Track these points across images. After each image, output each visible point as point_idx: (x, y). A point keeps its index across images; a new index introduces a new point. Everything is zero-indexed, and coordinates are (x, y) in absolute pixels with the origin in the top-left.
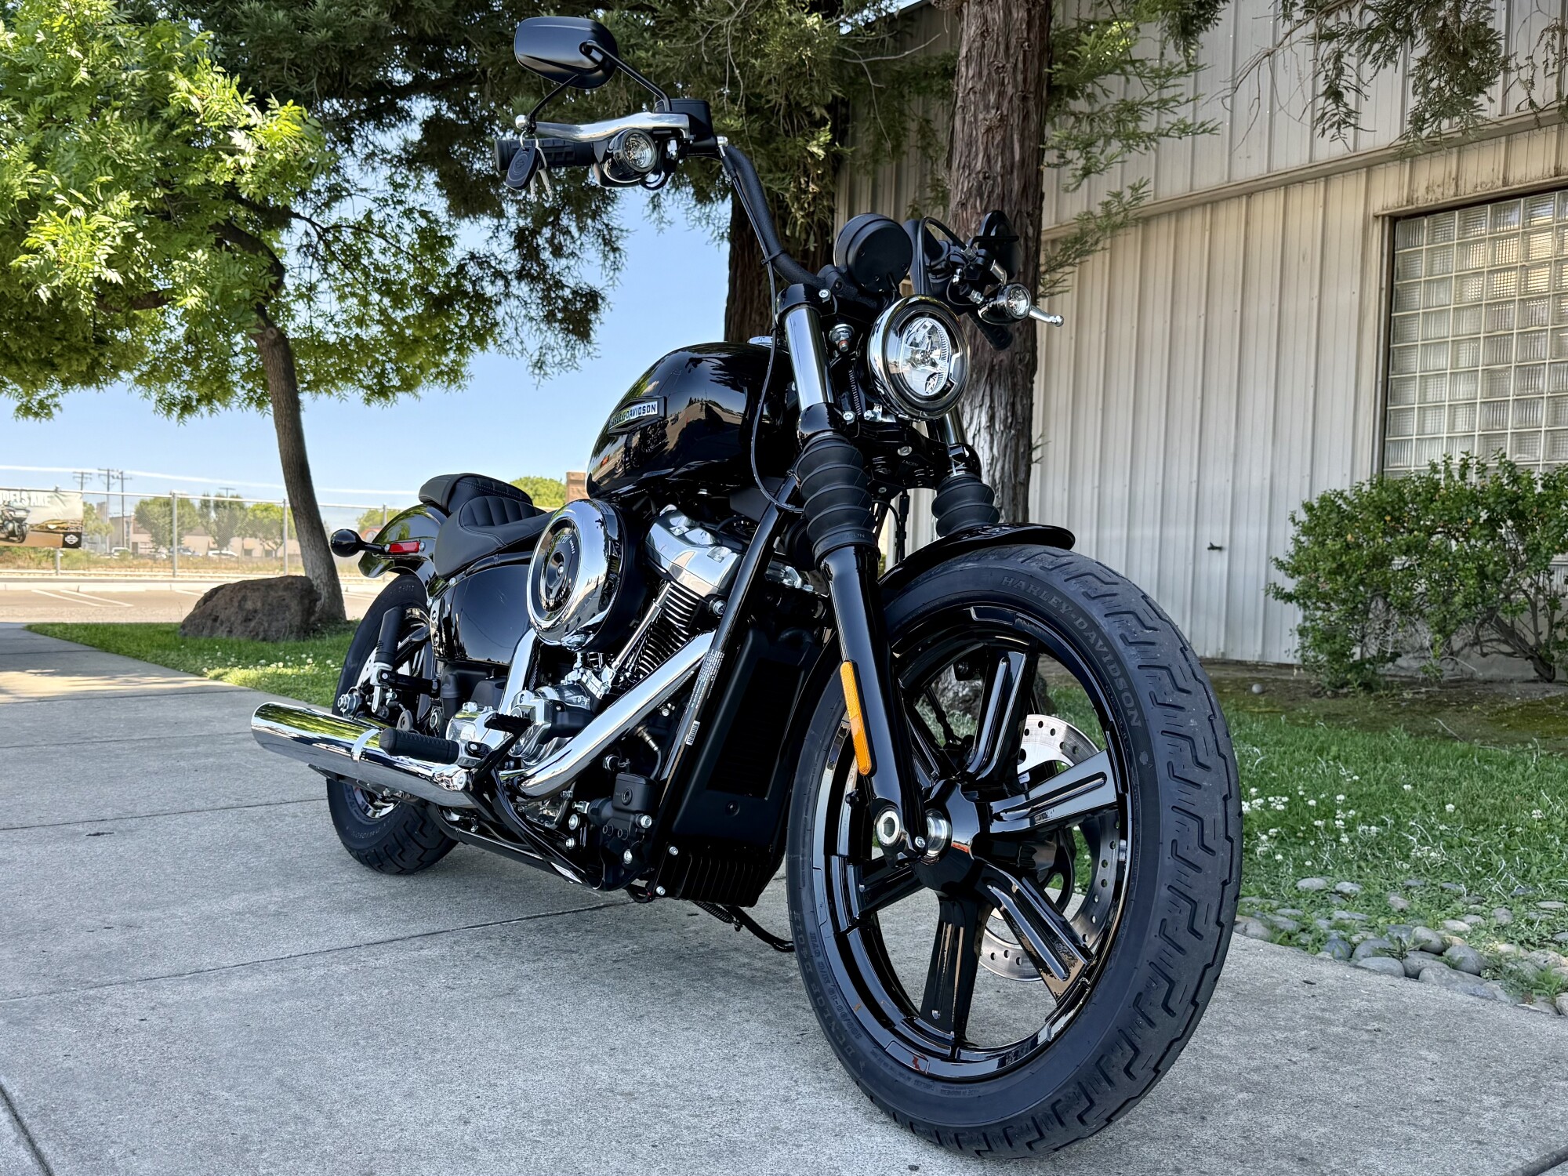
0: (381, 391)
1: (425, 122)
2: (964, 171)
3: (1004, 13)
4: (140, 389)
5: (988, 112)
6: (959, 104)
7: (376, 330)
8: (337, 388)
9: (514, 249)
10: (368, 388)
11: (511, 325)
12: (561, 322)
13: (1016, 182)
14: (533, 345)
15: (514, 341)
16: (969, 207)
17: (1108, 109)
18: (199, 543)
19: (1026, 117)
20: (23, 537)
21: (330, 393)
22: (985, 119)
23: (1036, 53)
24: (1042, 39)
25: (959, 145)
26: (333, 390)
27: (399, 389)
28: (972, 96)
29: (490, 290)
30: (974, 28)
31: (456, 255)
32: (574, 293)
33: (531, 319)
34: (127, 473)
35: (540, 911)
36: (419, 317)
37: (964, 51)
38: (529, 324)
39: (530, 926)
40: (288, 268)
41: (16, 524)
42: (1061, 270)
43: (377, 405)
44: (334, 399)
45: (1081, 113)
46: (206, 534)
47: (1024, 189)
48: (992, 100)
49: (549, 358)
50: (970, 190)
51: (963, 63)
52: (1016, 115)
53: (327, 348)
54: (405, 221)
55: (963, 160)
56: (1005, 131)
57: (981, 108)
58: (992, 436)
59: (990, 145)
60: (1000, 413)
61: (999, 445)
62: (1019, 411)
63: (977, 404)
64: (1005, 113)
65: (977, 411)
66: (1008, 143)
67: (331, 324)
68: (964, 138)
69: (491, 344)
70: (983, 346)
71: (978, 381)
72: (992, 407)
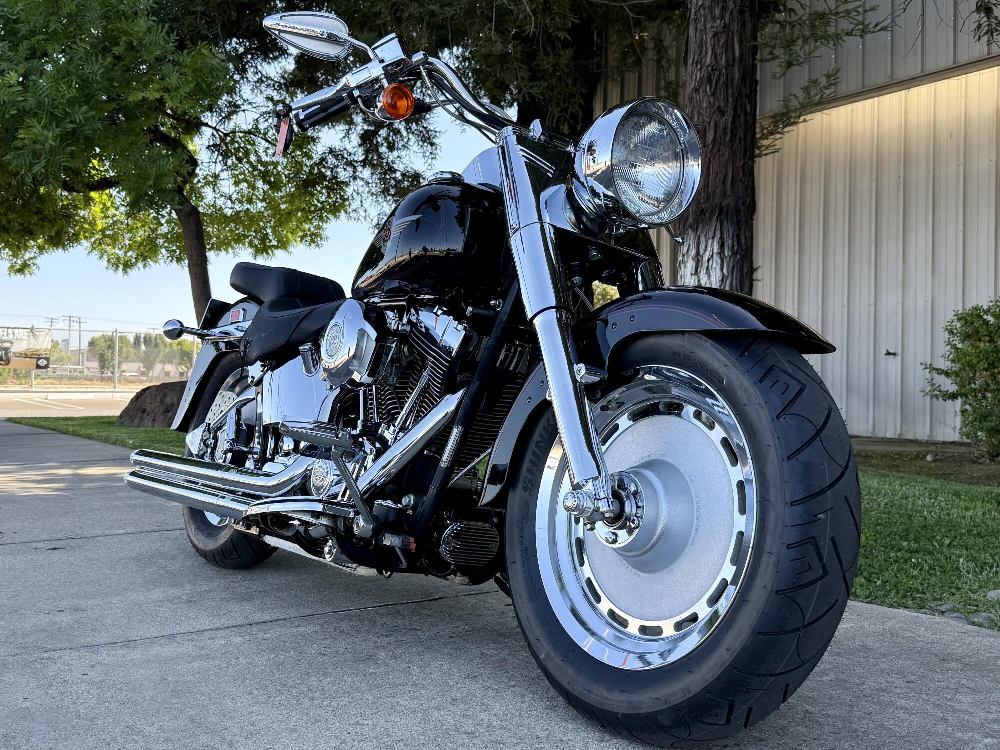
0: (265, 249)
1: (297, 56)
2: (697, 66)
4: (96, 254)
5: (715, 22)
6: (693, 17)
7: (261, 206)
8: (233, 248)
11: (358, 199)
12: (393, 196)
15: (360, 210)
16: (701, 92)
21: (228, 252)
25: (693, 47)
26: (230, 250)
27: (277, 247)
28: (702, 11)
31: (319, 150)
32: (404, 175)
33: (373, 194)
35: (389, 601)
36: (292, 195)
39: (382, 611)
40: (200, 162)
41: (4, 352)
42: (772, 137)
46: (138, 362)
47: (743, 79)
48: (718, 14)
50: (701, 79)
52: (736, 24)
53: (227, 220)
55: (696, 57)
56: (728, 36)
57: (710, 19)
58: (722, 260)
59: (717, 46)
60: (729, 243)
61: (728, 266)
62: (743, 242)
63: (711, 237)
64: (728, 22)
65: (710, 242)
66: (730, 44)
67: (229, 202)
68: (696, 43)
69: (343, 214)
70: (714, 192)
71: (711, 219)
72: (722, 238)
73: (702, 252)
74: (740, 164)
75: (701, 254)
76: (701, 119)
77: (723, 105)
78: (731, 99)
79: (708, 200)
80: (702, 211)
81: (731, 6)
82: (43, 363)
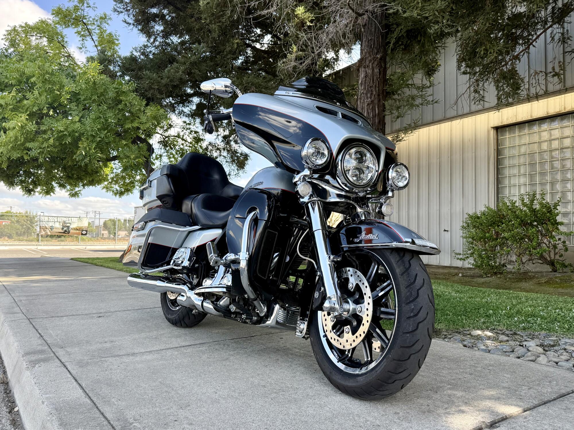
9: (223, 141)
12: (236, 163)
13: (377, 120)
17: (404, 98)
18: (123, 234)
19: (379, 101)
22: (367, 101)
23: (382, 82)
24: (384, 78)
28: (363, 95)
30: (363, 75)
37: (360, 82)
45: (396, 99)
47: (380, 122)
48: (369, 96)
51: (360, 85)
52: (376, 100)
54: (190, 134)
81: (374, 93)
82: (84, 232)
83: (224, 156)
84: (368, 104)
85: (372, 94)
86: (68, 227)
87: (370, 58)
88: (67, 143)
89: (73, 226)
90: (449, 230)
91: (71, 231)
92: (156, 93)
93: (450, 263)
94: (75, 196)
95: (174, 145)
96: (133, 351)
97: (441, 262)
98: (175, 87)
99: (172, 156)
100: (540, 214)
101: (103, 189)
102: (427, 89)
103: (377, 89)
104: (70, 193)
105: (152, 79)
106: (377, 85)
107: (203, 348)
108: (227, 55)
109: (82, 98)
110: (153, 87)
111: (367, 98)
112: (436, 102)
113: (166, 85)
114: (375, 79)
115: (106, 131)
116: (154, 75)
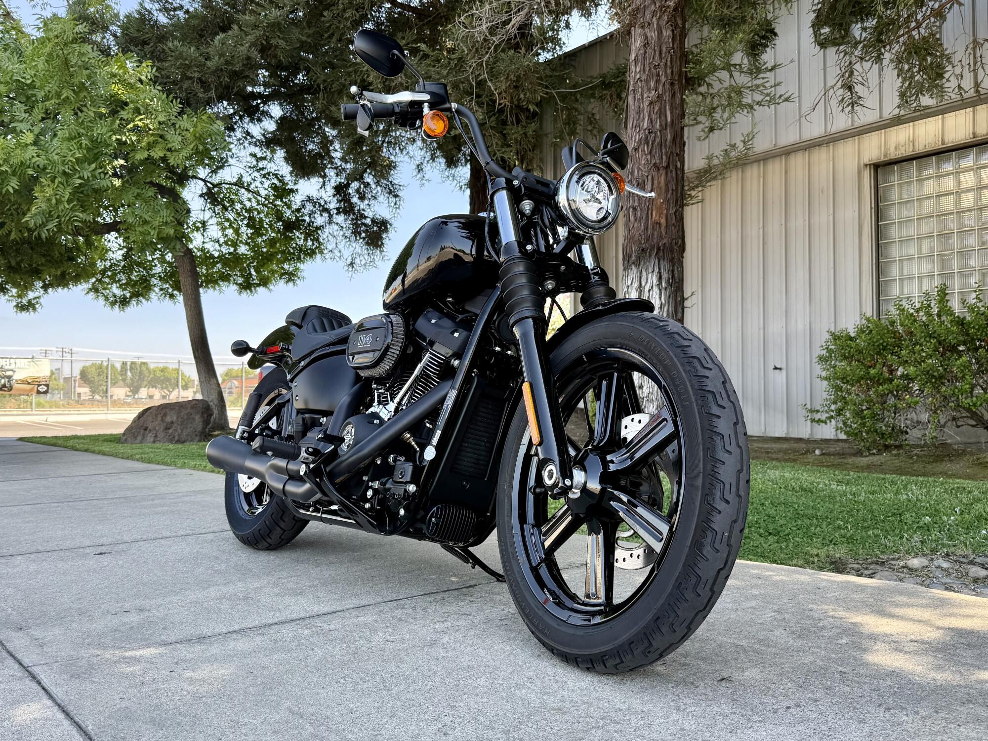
0: (247, 286)
2: (636, 129)
3: (658, 32)
5: (650, 92)
6: (631, 88)
8: (219, 285)
9: (334, 196)
10: (240, 284)
11: (333, 240)
12: (364, 239)
13: (669, 135)
14: (347, 254)
15: (335, 251)
16: (640, 150)
17: (722, 90)
18: (119, 392)
19: (673, 95)
20: (11, 389)
21: (215, 289)
22: (648, 97)
23: (678, 55)
24: (681, 48)
25: (632, 113)
26: (217, 288)
27: (259, 285)
28: (639, 83)
29: (320, 220)
30: (639, 42)
31: (297, 200)
32: (373, 221)
33: (346, 237)
34: (75, 349)
37: (633, 56)
38: (344, 241)
41: (7, 380)
43: (245, 294)
44: (217, 292)
45: (706, 93)
46: (125, 387)
47: (674, 140)
48: (652, 86)
49: (357, 261)
50: (640, 140)
51: (633, 63)
52: (667, 94)
53: (213, 260)
54: (264, 180)
55: (635, 122)
56: (661, 104)
57: (646, 90)
58: (660, 290)
59: (652, 113)
60: (665, 276)
61: (665, 295)
62: (676, 275)
63: (650, 271)
64: (661, 93)
65: (650, 275)
66: (663, 110)
67: (217, 245)
68: (635, 109)
69: (319, 256)
70: (653, 234)
71: (650, 256)
72: (660, 273)
73: (643, 284)
74: (672, 211)
75: (643, 285)
76: (640, 173)
77: (658, 161)
78: (664, 157)
79: (648, 240)
80: (643, 250)
81: (663, 79)
82: (43, 388)
83: (337, 224)
84: (651, 103)
85: (658, 81)
86: (9, 378)
87: (653, 7)
88: (12, 191)
89: (16, 377)
90: (784, 366)
91: (16, 386)
92: (197, 87)
93: (786, 431)
94: (28, 309)
95: (232, 202)
96: (198, 632)
97: (767, 429)
98: (236, 75)
99: (227, 224)
100: (973, 327)
101: (88, 293)
102: (768, 74)
103: (669, 71)
104: (18, 304)
105: (186, 59)
106: (669, 64)
107: (368, 618)
108: (344, 10)
109: (40, 94)
110: (189, 74)
111: (649, 90)
112: (787, 100)
113: (218, 71)
114: (664, 50)
115: (93, 166)
116: (192, 49)
